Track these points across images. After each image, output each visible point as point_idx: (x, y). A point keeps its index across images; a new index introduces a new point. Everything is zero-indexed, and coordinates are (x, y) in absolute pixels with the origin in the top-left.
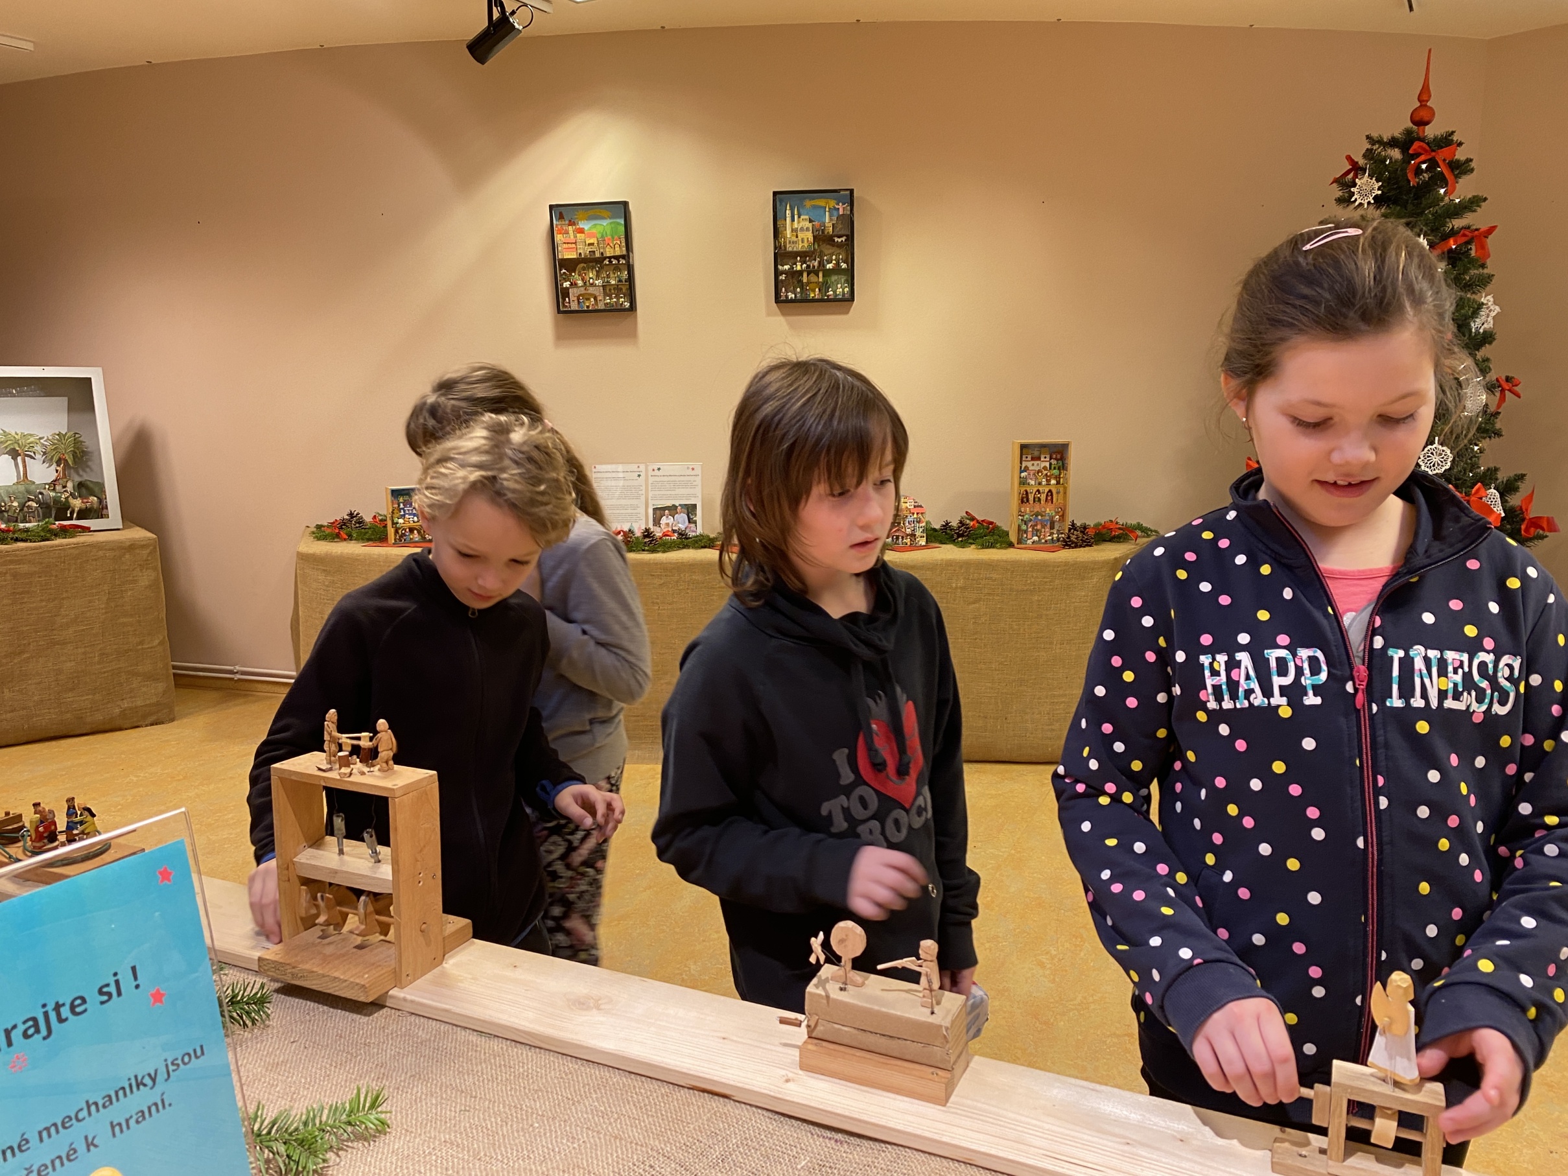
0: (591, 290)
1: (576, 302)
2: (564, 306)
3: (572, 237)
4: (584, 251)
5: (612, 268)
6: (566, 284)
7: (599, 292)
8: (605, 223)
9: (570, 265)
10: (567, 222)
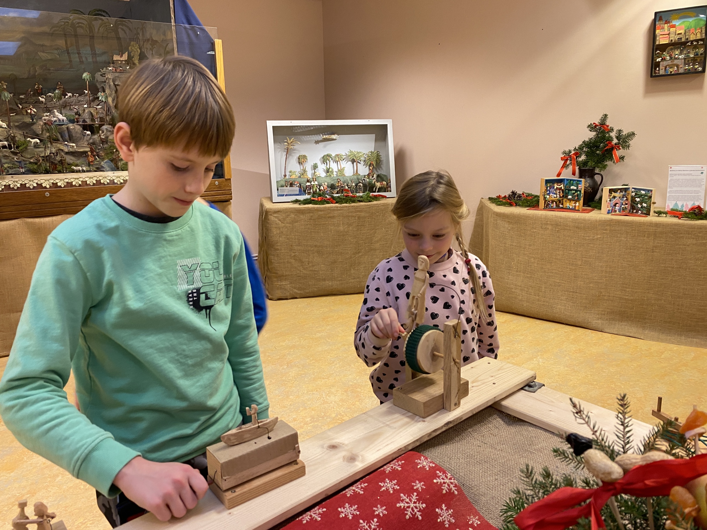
0: (676, 62)
1: (664, 70)
2: (656, 73)
3: (666, 31)
4: (674, 38)
5: (693, 47)
6: (659, 60)
7: (680, 63)
8: (691, 20)
9: (663, 48)
10: (664, 22)
